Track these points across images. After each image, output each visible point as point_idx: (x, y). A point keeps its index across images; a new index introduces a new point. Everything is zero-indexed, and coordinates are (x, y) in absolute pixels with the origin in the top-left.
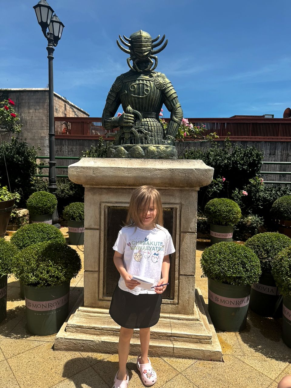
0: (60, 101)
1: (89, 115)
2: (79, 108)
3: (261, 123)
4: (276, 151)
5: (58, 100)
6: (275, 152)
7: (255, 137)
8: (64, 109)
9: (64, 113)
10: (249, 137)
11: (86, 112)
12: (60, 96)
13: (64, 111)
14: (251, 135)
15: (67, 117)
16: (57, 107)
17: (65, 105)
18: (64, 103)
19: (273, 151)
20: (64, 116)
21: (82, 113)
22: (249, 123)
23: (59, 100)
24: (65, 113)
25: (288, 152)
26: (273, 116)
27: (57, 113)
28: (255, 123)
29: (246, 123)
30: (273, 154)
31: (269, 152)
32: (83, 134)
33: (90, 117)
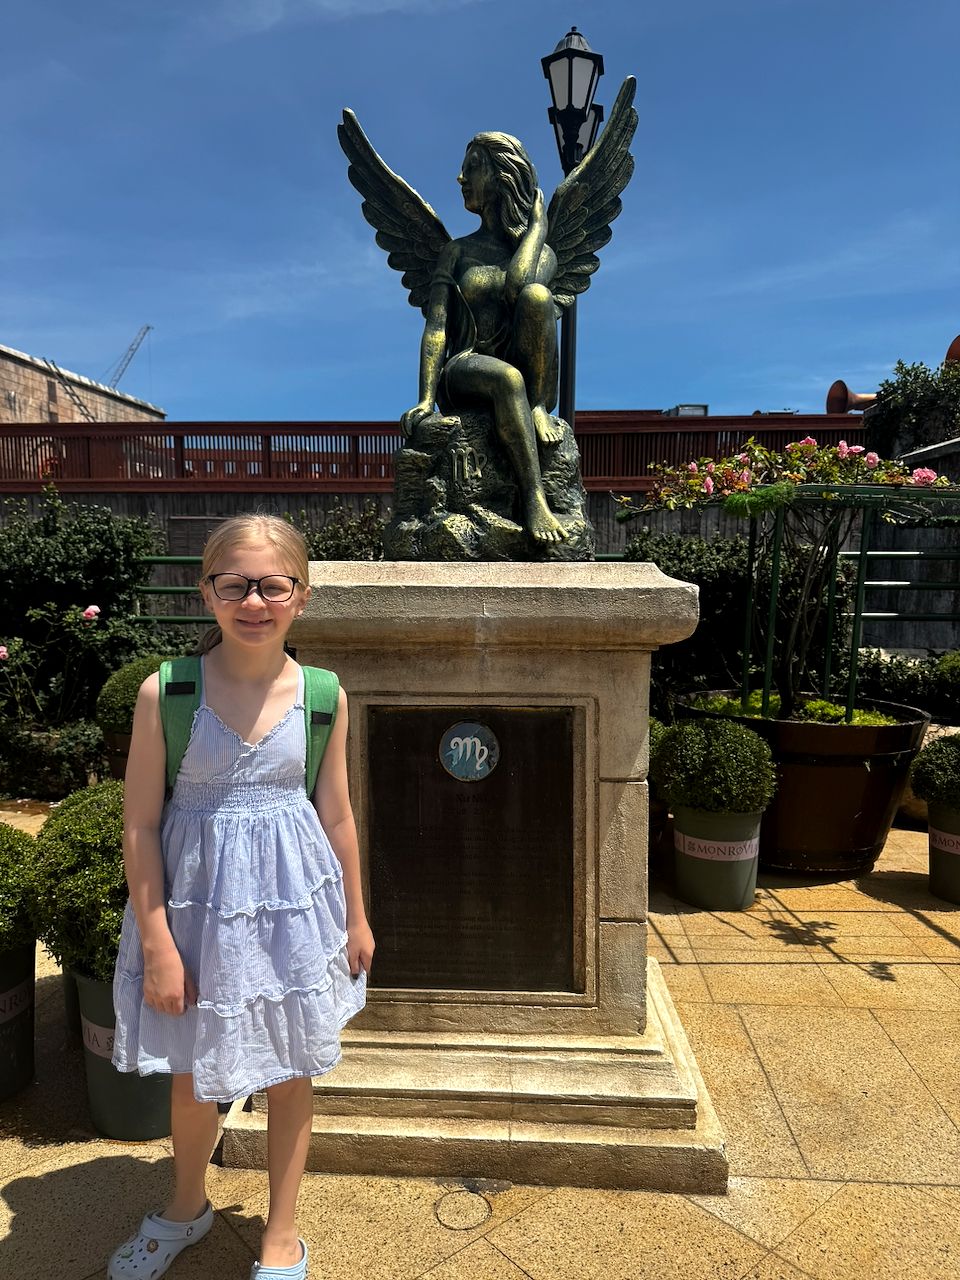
0: (28, 371)
1: (162, 416)
2: (118, 394)
3: (652, 434)
4: (703, 522)
5: (16, 369)
6: (698, 525)
7: (634, 478)
8: (45, 397)
9: (46, 409)
10: (615, 478)
11: (150, 405)
12: (26, 357)
13: (45, 404)
14: (620, 473)
15: (60, 421)
16: (13, 393)
17: (51, 386)
18: (44, 379)
19: (693, 522)
20: (46, 419)
21: (129, 409)
22: (614, 435)
23: (21, 369)
24: (51, 410)
25: (740, 524)
26: (705, 408)
27: (15, 410)
28: (633, 434)
29: (605, 435)
30: (694, 533)
31: (679, 525)
32: (90, 477)
33: (167, 419)
